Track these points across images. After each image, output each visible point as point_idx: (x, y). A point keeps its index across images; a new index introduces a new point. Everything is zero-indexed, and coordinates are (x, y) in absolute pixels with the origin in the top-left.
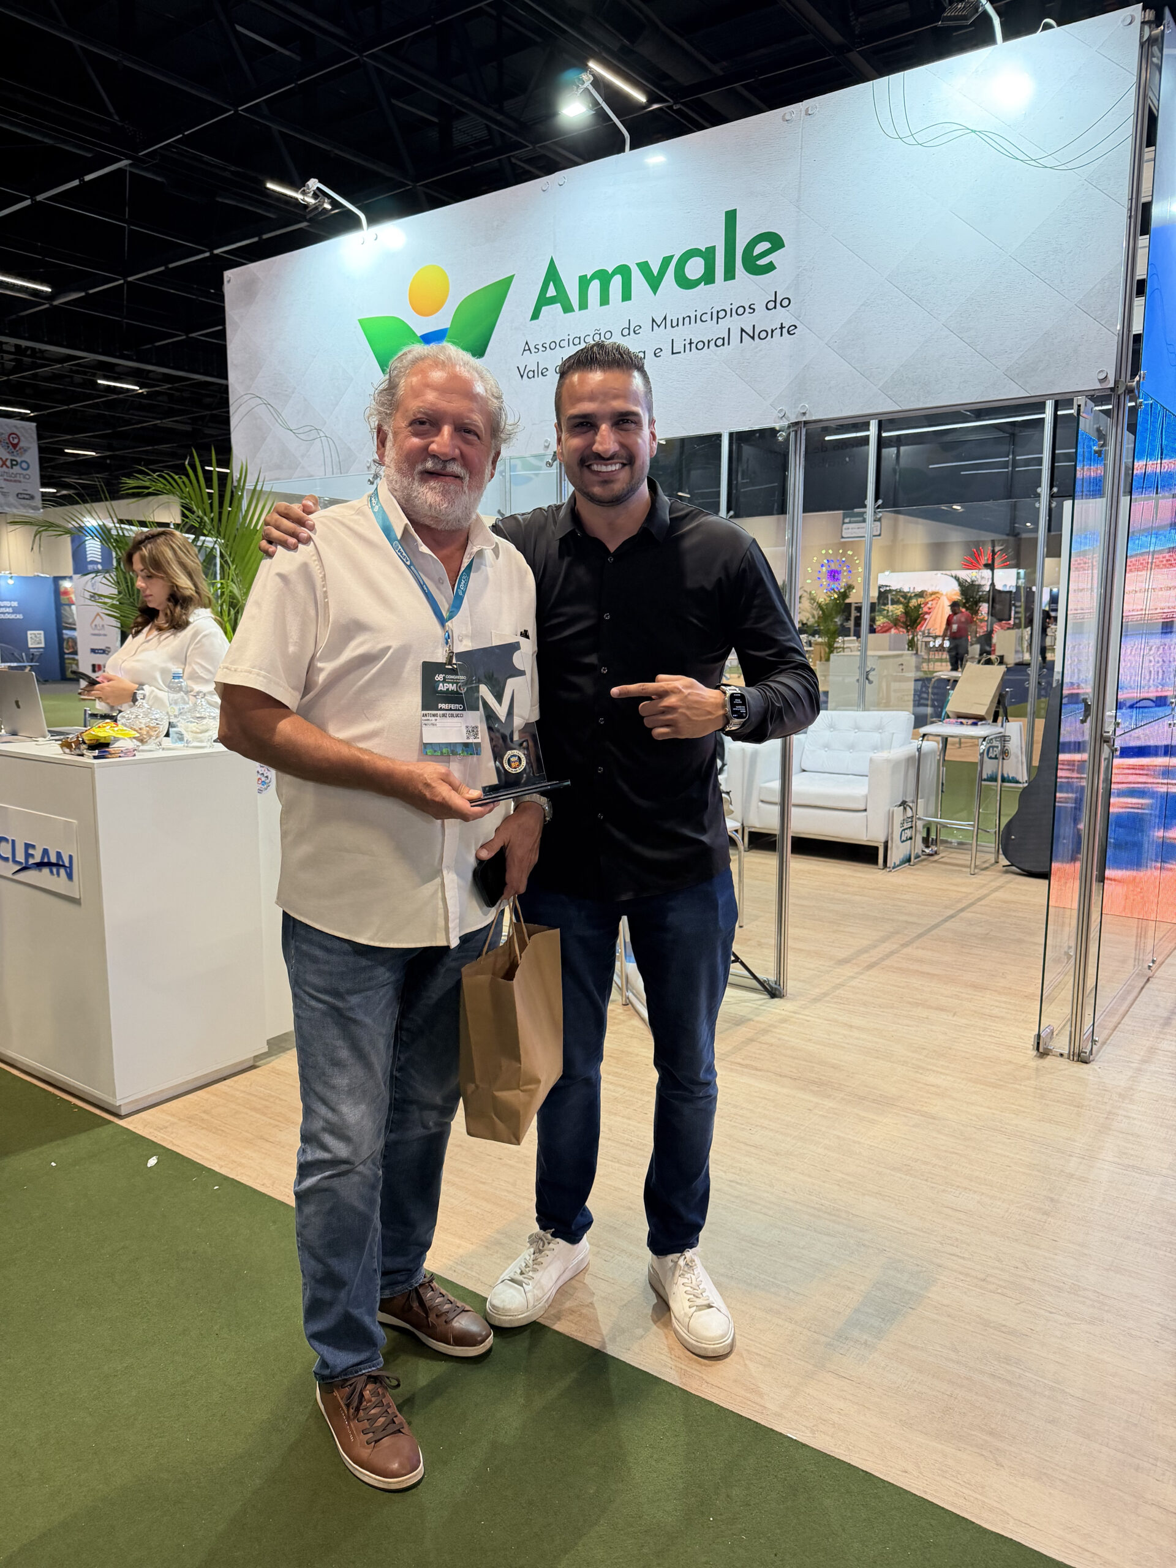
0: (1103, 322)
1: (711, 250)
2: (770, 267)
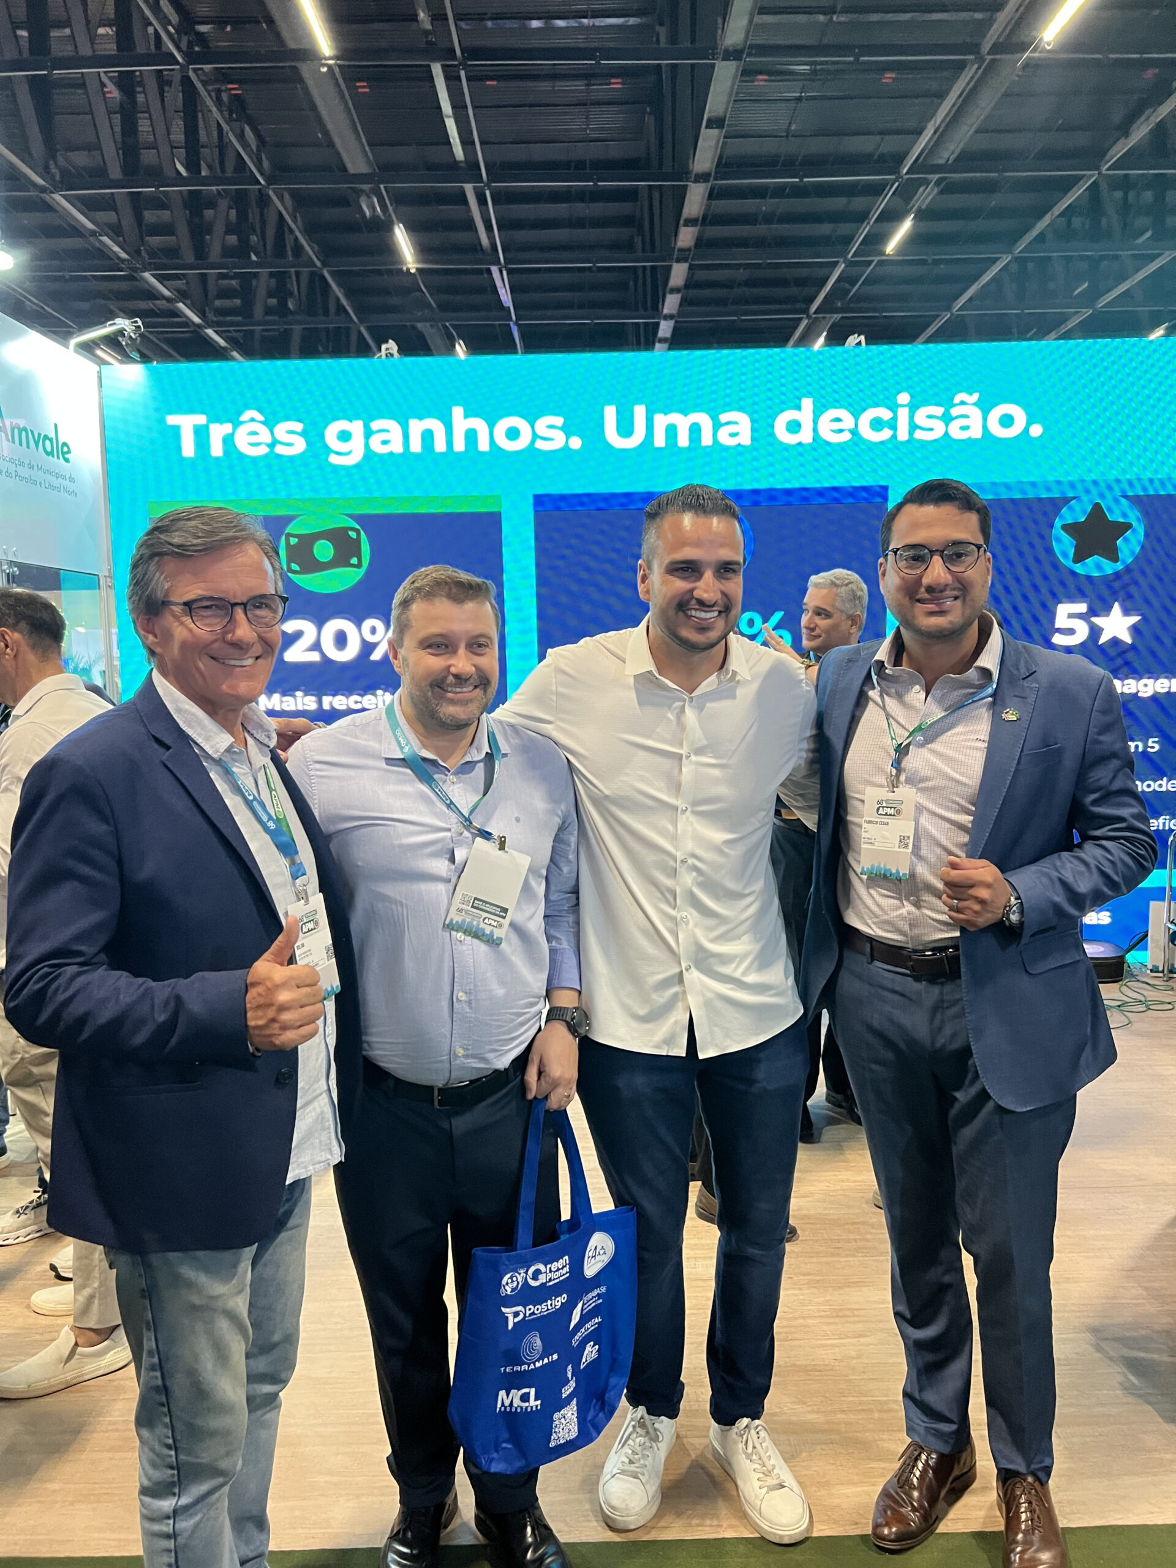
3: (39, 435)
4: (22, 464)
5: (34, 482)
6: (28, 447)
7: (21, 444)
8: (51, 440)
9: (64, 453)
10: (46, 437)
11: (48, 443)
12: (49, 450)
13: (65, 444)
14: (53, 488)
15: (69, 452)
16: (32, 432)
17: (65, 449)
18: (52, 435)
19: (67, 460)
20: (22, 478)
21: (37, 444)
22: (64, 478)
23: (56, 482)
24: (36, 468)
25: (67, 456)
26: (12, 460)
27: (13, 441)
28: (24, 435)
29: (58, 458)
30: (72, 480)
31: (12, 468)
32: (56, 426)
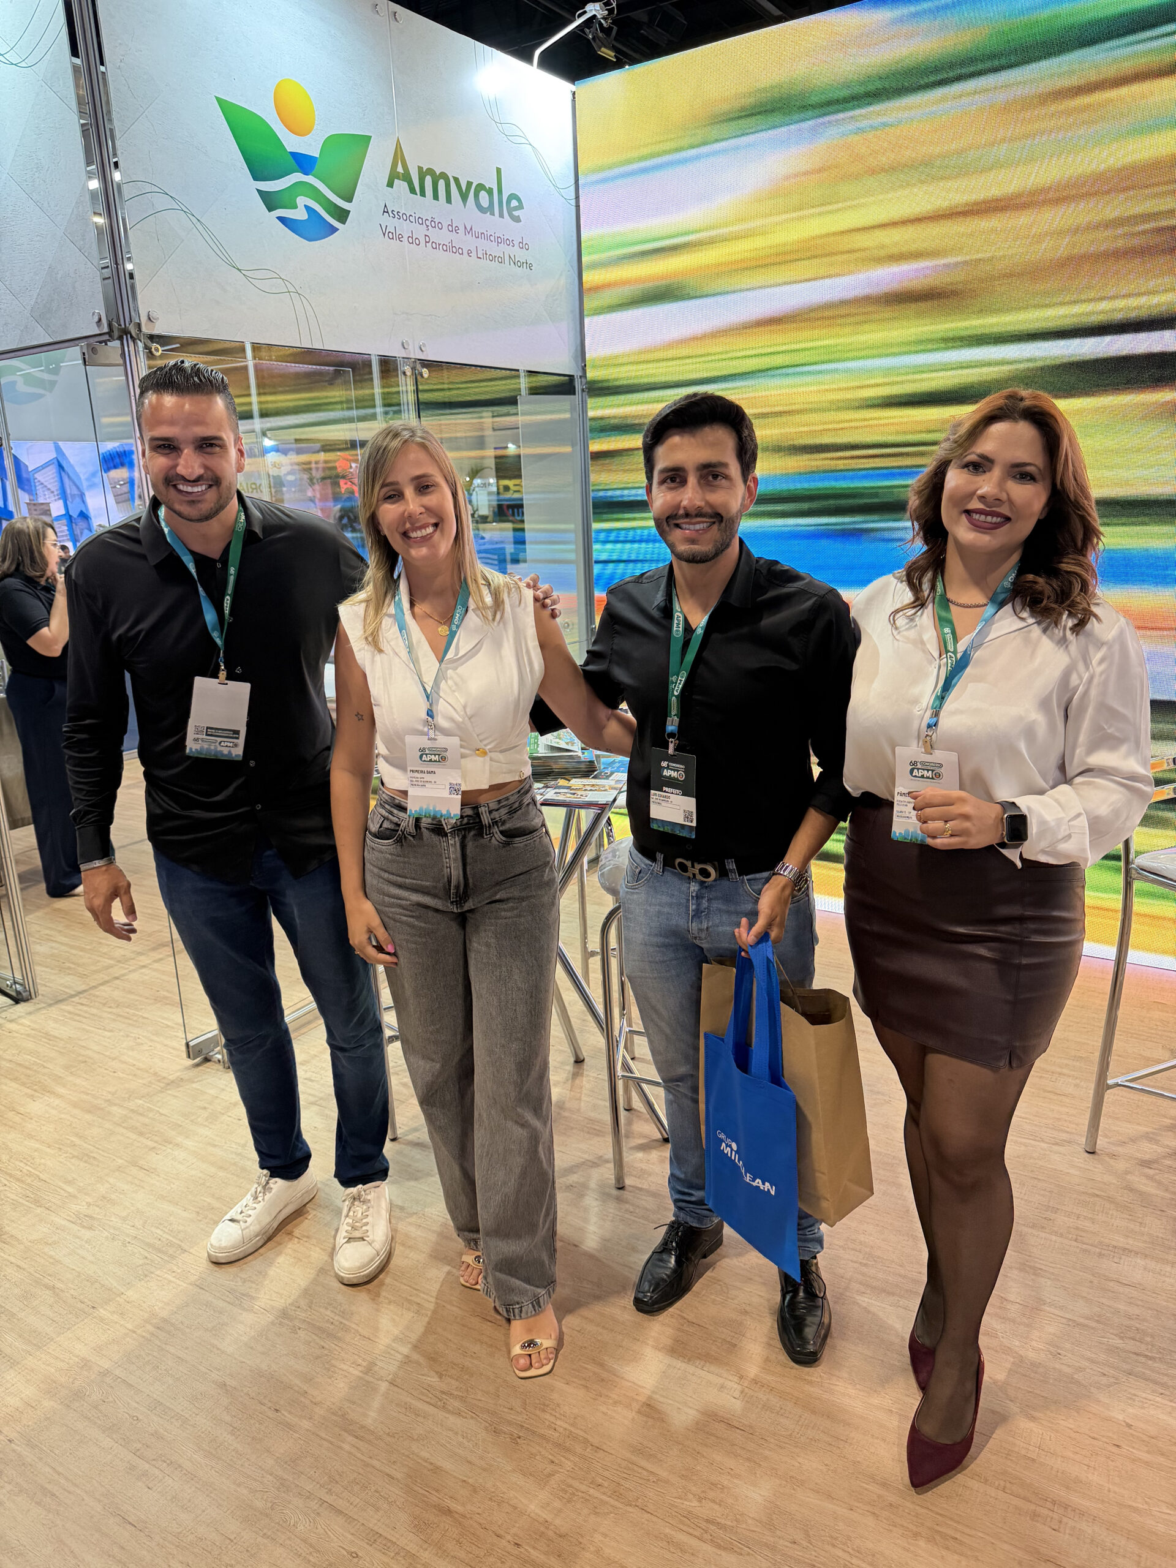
3: (469, 184)
4: (439, 226)
5: (458, 251)
6: (449, 200)
7: (436, 197)
8: (490, 192)
9: (513, 209)
10: (481, 187)
11: (483, 195)
12: (485, 205)
13: (513, 196)
14: (493, 258)
15: (521, 207)
16: (456, 180)
17: (515, 203)
18: (492, 183)
19: (517, 219)
20: (436, 246)
21: (464, 197)
22: (510, 243)
23: (496, 250)
24: (461, 230)
25: (516, 213)
26: (420, 221)
27: (423, 194)
28: (441, 184)
29: (501, 215)
30: (523, 246)
31: (420, 231)
32: (499, 171)
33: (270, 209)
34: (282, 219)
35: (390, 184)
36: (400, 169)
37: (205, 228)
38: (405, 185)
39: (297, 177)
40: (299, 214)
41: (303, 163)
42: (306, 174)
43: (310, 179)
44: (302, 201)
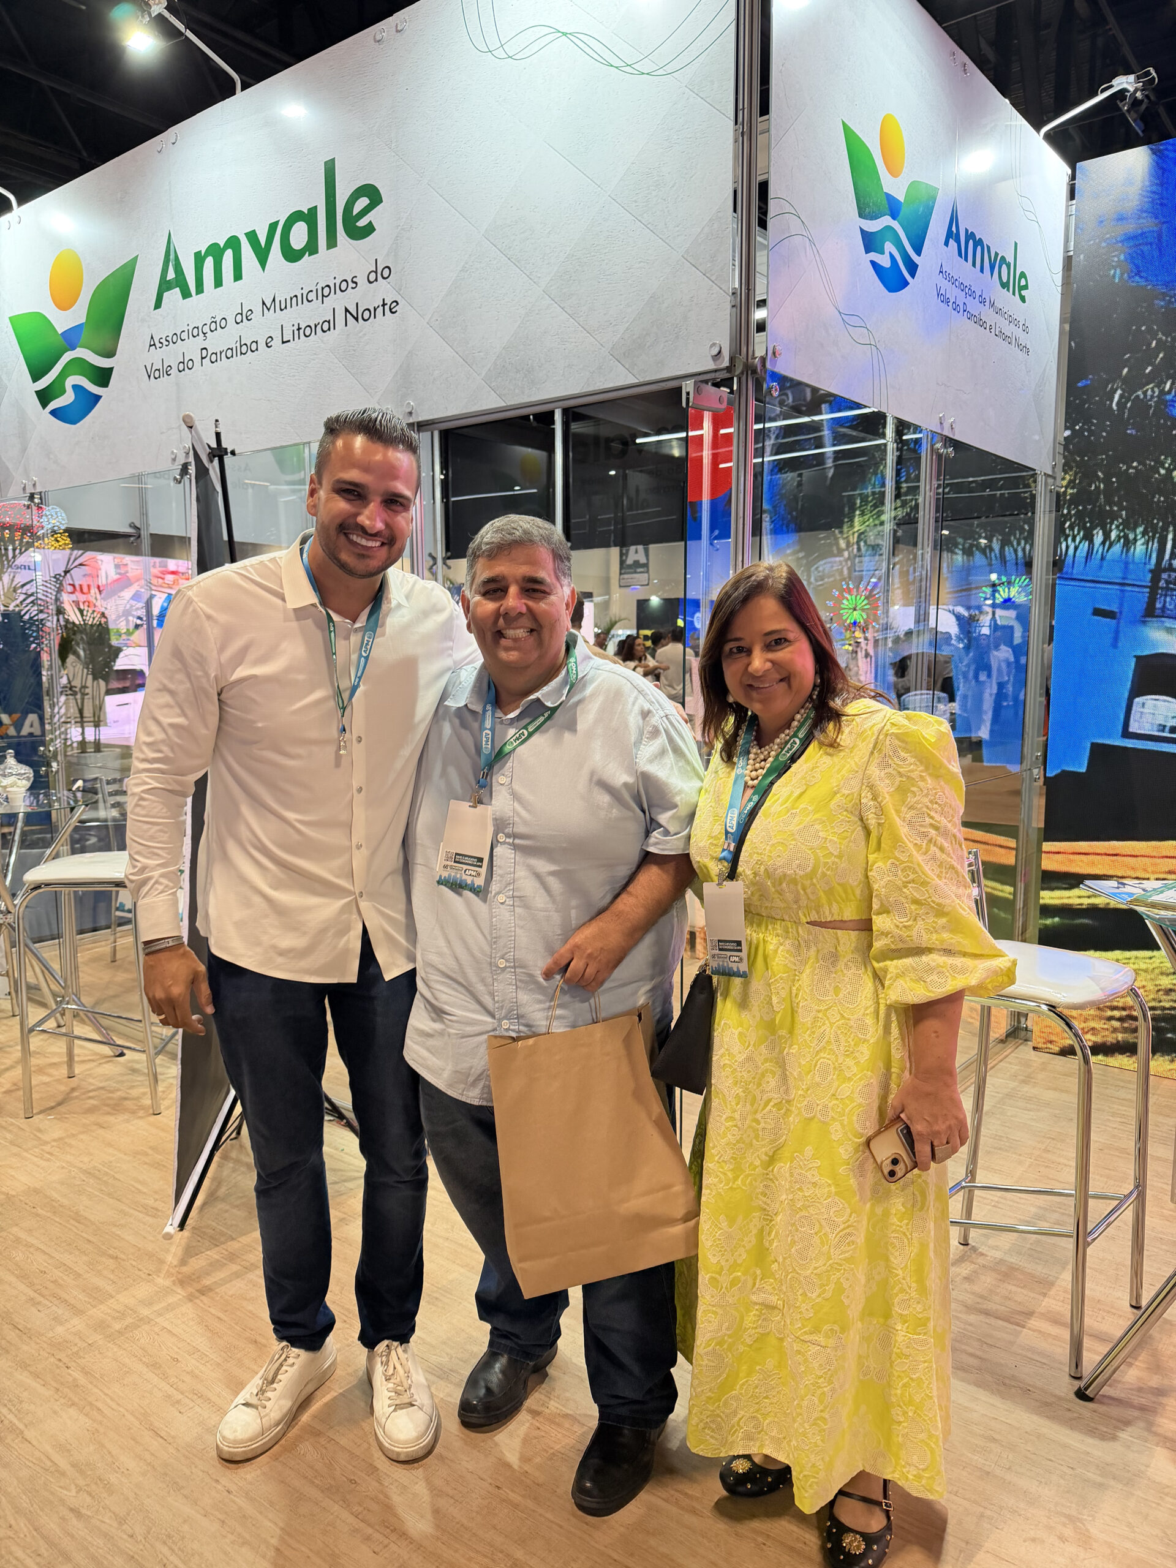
0: (713, 278)
1: (313, 211)
2: (370, 229)
3: (997, 254)
4: (972, 294)
5: (983, 324)
6: (982, 270)
7: (974, 265)
8: (1008, 265)
9: (1021, 288)
10: (1003, 260)
11: (1004, 267)
12: (1005, 280)
13: (1023, 275)
14: (1004, 336)
15: (1026, 287)
16: (988, 247)
17: (1023, 282)
18: (1010, 259)
19: (1023, 299)
20: (970, 316)
21: (992, 268)
22: (1017, 324)
23: (1010, 329)
24: (987, 304)
25: (1023, 293)
26: (962, 287)
27: (966, 260)
28: (979, 248)
29: (1014, 294)
30: (1025, 330)
31: (961, 298)
32: (1016, 244)
33: (868, 250)
34: (873, 263)
35: (946, 244)
36: (954, 229)
37: (822, 261)
38: (956, 245)
39: (886, 221)
40: (885, 261)
41: (893, 208)
42: (894, 218)
43: (895, 225)
44: (889, 247)
